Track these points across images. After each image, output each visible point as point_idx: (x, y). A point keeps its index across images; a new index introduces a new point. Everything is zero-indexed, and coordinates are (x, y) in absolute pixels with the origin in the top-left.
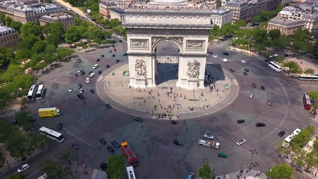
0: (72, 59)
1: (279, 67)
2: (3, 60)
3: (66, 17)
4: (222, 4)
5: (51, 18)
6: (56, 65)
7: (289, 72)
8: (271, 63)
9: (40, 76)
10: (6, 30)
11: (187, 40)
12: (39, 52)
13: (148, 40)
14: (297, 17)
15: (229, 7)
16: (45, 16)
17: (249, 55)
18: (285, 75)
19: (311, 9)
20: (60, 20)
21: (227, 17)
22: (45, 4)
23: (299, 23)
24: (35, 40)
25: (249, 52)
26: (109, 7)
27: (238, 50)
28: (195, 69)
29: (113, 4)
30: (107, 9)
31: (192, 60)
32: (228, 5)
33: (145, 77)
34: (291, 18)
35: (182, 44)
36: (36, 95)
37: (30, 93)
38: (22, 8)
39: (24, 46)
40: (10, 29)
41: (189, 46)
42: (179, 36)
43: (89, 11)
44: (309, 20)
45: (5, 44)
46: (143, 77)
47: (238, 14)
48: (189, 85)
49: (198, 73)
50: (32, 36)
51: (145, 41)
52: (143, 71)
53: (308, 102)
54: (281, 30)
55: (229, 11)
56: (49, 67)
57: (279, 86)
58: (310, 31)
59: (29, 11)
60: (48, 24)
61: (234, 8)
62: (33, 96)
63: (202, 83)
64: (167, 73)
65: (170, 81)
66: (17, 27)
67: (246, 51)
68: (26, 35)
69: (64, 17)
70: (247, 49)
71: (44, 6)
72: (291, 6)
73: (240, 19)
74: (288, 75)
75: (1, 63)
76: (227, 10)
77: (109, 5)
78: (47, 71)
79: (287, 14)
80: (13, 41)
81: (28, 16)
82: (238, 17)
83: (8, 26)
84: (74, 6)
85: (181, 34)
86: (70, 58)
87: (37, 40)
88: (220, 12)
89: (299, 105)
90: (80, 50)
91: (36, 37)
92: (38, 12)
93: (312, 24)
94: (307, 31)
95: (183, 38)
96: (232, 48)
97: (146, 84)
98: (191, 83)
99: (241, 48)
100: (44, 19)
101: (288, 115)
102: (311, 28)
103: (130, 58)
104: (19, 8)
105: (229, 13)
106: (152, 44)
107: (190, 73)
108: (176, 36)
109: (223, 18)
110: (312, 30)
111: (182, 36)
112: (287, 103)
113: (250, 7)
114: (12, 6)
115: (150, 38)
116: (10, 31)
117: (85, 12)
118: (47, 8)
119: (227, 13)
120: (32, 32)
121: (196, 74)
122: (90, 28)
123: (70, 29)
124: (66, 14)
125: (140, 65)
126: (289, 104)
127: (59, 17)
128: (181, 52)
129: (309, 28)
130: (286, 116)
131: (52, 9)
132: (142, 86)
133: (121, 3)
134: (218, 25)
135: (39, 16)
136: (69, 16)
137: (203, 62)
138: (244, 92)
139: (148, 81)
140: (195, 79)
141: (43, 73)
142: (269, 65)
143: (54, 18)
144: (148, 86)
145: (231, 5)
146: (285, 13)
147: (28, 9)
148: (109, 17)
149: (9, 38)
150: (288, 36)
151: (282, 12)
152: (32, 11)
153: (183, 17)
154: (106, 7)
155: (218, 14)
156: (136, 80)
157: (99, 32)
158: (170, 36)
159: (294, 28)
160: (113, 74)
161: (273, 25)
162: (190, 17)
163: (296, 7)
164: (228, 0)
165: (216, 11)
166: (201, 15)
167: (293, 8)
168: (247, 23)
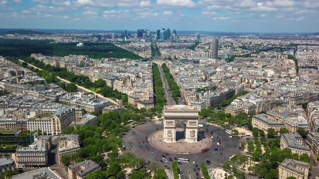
0: (129, 131)
1: (230, 132)
4: (200, 97)
5: (110, 109)
8: (226, 131)
10: (94, 117)
11: (189, 122)
14: (240, 106)
16: (105, 108)
17: (216, 127)
19: (247, 101)
20: (115, 110)
21: (203, 106)
23: (241, 109)
25: (216, 125)
27: (211, 124)
28: (193, 133)
29: (138, 98)
30: (135, 101)
31: (192, 130)
32: (203, 98)
33: (172, 138)
34: (237, 106)
35: (187, 123)
38: (92, 104)
41: (190, 124)
44: (246, 107)
46: (170, 138)
47: (209, 103)
48: (191, 141)
49: (195, 135)
51: (172, 122)
52: (171, 135)
54: (232, 113)
58: (247, 113)
59: (96, 105)
61: (207, 100)
63: (196, 140)
64: (180, 136)
65: (182, 139)
70: (215, 123)
71: (100, 101)
73: (210, 106)
76: (203, 102)
77: (136, 99)
79: (235, 104)
81: (96, 108)
85: (187, 119)
88: (200, 103)
92: (100, 105)
94: (245, 114)
95: (187, 121)
96: (208, 123)
97: (172, 141)
99: (212, 123)
103: (165, 129)
104: (90, 103)
106: (175, 123)
107: (191, 135)
108: (185, 120)
109: (201, 106)
110: (249, 112)
113: (215, 99)
115: (174, 121)
116: (96, 118)
118: (104, 103)
119: (203, 103)
121: (193, 136)
124: (117, 106)
125: (169, 132)
127: (114, 108)
128: (187, 126)
131: (107, 103)
132: (170, 142)
133: (141, 96)
137: (196, 130)
140: (193, 138)
143: (112, 109)
145: (204, 98)
148: (136, 105)
149: (95, 121)
150: (235, 117)
151: (232, 103)
153: (187, 113)
156: (168, 139)
158: (182, 120)
159: (238, 112)
161: (228, 110)
162: (190, 113)
163: (240, 99)
164: (203, 95)
165: (197, 103)
166: (194, 112)
167: (238, 100)
168: (215, 108)
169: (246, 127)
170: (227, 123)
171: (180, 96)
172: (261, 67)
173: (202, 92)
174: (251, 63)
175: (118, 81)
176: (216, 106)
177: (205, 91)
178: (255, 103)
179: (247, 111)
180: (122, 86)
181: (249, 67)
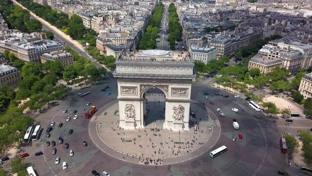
0: (68, 97)
1: (259, 107)
2: (3, 101)
3: (65, 55)
4: (208, 41)
5: (51, 56)
6: (53, 103)
7: (267, 112)
8: (251, 103)
9: (37, 116)
10: (8, 69)
11: (172, 88)
12: (37, 91)
13: (137, 87)
14: (276, 56)
15: (214, 44)
16: (45, 54)
17: (231, 93)
18: (264, 115)
19: (287, 48)
20: (59, 58)
21: (212, 54)
22: (47, 40)
23: (277, 61)
24: (35, 80)
25: (231, 89)
26: (105, 43)
27: (221, 87)
28: (180, 113)
29: (109, 40)
30: (103, 45)
31: (177, 105)
32: (213, 42)
33: (134, 120)
34: (270, 55)
35: (168, 91)
36: (32, 137)
37: (26, 136)
38: (25, 46)
39: (24, 86)
40: (12, 68)
41: (174, 93)
42: (165, 84)
43: (87, 44)
44: (286, 58)
45: (7, 82)
46: (132, 120)
47: (222, 50)
48: (175, 127)
49: (183, 116)
50: (32, 76)
51: (134, 88)
52: (133, 114)
53: (285, 147)
54: (261, 68)
55: (214, 49)
56: (46, 106)
57: (258, 127)
58: (287, 68)
59: (32, 49)
60: (48, 62)
61: (219, 45)
62: (29, 138)
63: (187, 125)
65: (158, 121)
66: (20, 65)
67: (229, 88)
68: (27, 74)
69: (63, 54)
70: (229, 86)
71: (46, 43)
72: (270, 44)
73: (224, 54)
74: (266, 115)
75: (1, 104)
76: (212, 48)
77: (105, 41)
78: (45, 110)
79: (267, 52)
80: (15, 80)
81: (31, 53)
82: (222, 53)
83: (11, 65)
84: (74, 39)
85: (167, 82)
86: (67, 96)
87: (37, 80)
88: (207, 49)
89: (276, 148)
90: (77, 87)
91: (36, 76)
92: (40, 49)
93: (289, 63)
94: (284, 69)
95: (168, 86)
96: (216, 85)
97: (135, 125)
98: (176, 125)
99: (225, 85)
100: (44, 56)
101: (266, 159)
102: (288, 65)
103: (120, 102)
104: (22, 46)
105: (215, 50)
106: (141, 90)
107: (175, 116)
108: (162, 84)
109: (209, 55)
110: (289, 67)
111: (167, 84)
112: (265, 146)
113: (233, 43)
114: (16, 44)
115: (138, 86)
116: (12, 71)
117: (84, 45)
118: (48, 45)
119: (212, 50)
120: (32, 72)
121: (181, 117)
122: (87, 65)
123: (68, 67)
124: (65, 51)
126: (266, 147)
127: (59, 55)
128: (167, 97)
129: (286, 66)
130: (263, 161)
131: (53, 46)
133: (116, 38)
134: (204, 61)
135: (41, 53)
136: (68, 54)
137: (187, 107)
138: (225, 134)
139: (137, 122)
140: (181, 122)
141: (41, 112)
142: (250, 104)
143: (54, 56)
144: (136, 127)
145: (215, 42)
146: (264, 51)
147: (31, 47)
148: (105, 52)
149: (11, 77)
150: (267, 75)
151: (261, 50)
152: (34, 49)
153: (168, 68)
154: (102, 43)
155: (203, 51)
156: (126, 122)
157: (94, 70)
158: (156, 84)
159: (272, 66)
160: (106, 114)
161: (253, 63)
162: (174, 68)
163: (274, 45)
164: (213, 37)
165: (202, 49)
166: (184, 66)
167: (272, 46)
168: (230, 58)
169: (288, 95)
170: (252, 86)
171: (181, 40)
172: (293, 8)
173: (212, 32)
174: (280, 4)
175: (96, 18)
176: (233, 56)
177: (217, 31)
178: (303, 52)
179: (287, 64)
180: (100, 25)
181: (277, 8)
